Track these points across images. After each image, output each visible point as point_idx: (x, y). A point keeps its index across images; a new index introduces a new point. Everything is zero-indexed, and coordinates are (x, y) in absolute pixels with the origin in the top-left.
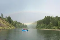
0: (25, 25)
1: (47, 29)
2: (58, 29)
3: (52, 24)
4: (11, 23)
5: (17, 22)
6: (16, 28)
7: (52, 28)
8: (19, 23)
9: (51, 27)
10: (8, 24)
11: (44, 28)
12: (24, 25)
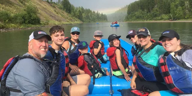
0: (102, 15)
1: (148, 21)
2: (169, 19)
3: (158, 9)
4: (72, 13)
5: (82, 8)
6: (83, 22)
7: (157, 18)
8: (89, 11)
9: (156, 16)
10: (66, 14)
11: (143, 18)
12: (100, 16)
